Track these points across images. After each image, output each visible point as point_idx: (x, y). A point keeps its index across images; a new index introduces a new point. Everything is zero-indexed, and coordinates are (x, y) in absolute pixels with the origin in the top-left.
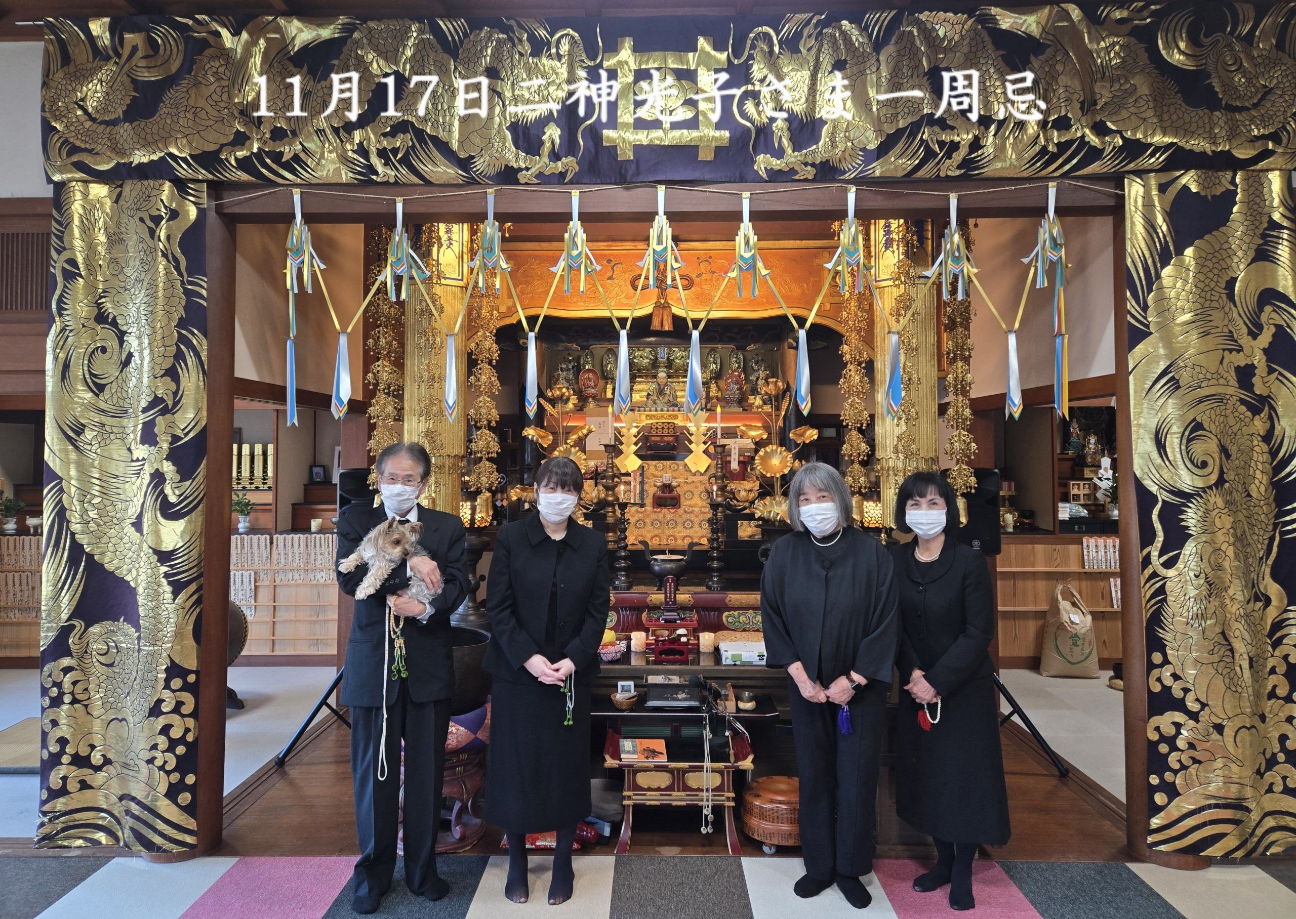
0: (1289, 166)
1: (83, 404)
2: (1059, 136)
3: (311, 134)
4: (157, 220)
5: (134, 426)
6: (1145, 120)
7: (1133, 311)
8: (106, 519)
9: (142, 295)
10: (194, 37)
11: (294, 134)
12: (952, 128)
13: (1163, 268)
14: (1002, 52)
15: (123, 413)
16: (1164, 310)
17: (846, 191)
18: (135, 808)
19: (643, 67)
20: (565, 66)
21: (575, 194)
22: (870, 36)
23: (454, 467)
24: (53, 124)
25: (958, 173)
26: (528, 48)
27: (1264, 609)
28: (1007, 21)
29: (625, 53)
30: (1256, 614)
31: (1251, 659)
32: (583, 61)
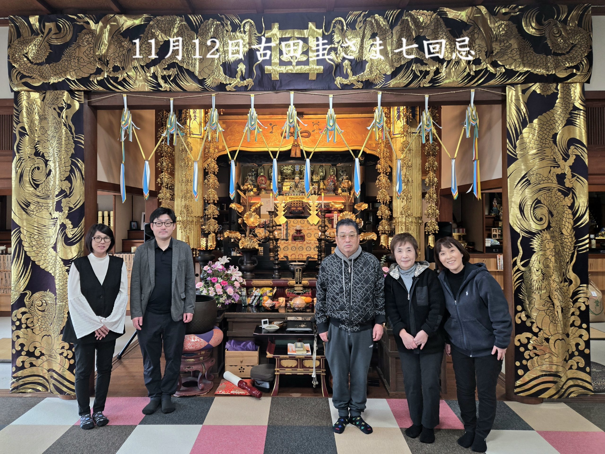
0: (583, 81)
1: (29, 193)
2: (476, 68)
3: (131, 69)
4: (61, 109)
5: (52, 203)
6: (515, 60)
7: (510, 149)
8: (41, 245)
9: (55, 143)
10: (77, 25)
11: (123, 69)
12: (426, 64)
13: (523, 129)
14: (449, 29)
15: (47, 197)
16: (524, 149)
17: (377, 94)
18: (55, 376)
19: (283, 36)
20: (247, 36)
21: (252, 96)
22: (388, 22)
23: (198, 221)
24: (13, 65)
25: (428, 85)
26: (230, 28)
27: (569, 286)
28: (452, 14)
29: (275, 31)
30: (565, 288)
31: (562, 308)
32: (255, 34)
